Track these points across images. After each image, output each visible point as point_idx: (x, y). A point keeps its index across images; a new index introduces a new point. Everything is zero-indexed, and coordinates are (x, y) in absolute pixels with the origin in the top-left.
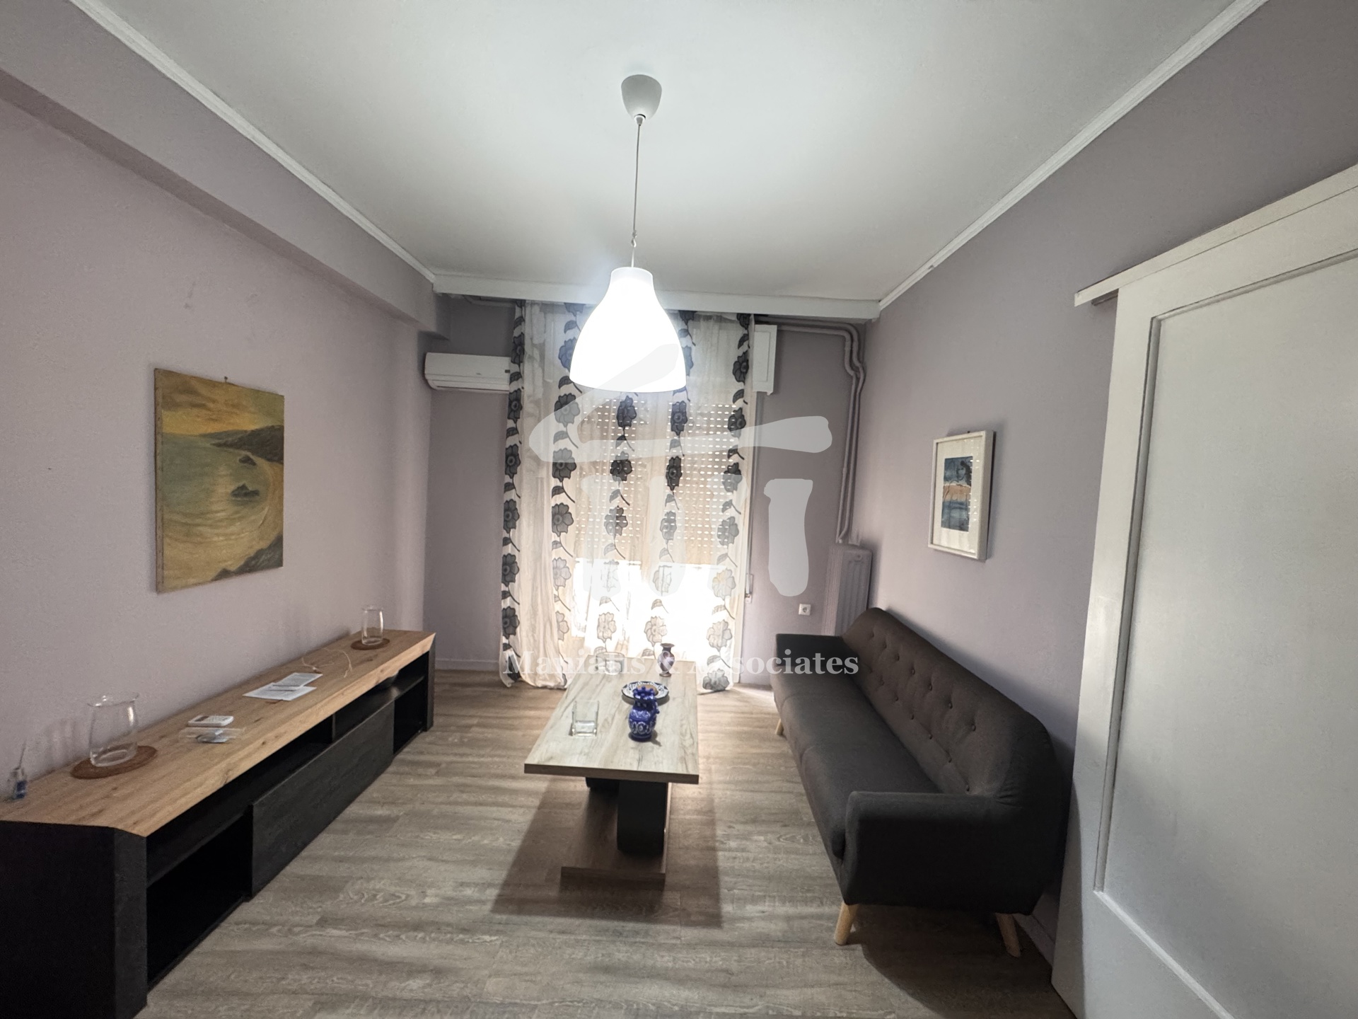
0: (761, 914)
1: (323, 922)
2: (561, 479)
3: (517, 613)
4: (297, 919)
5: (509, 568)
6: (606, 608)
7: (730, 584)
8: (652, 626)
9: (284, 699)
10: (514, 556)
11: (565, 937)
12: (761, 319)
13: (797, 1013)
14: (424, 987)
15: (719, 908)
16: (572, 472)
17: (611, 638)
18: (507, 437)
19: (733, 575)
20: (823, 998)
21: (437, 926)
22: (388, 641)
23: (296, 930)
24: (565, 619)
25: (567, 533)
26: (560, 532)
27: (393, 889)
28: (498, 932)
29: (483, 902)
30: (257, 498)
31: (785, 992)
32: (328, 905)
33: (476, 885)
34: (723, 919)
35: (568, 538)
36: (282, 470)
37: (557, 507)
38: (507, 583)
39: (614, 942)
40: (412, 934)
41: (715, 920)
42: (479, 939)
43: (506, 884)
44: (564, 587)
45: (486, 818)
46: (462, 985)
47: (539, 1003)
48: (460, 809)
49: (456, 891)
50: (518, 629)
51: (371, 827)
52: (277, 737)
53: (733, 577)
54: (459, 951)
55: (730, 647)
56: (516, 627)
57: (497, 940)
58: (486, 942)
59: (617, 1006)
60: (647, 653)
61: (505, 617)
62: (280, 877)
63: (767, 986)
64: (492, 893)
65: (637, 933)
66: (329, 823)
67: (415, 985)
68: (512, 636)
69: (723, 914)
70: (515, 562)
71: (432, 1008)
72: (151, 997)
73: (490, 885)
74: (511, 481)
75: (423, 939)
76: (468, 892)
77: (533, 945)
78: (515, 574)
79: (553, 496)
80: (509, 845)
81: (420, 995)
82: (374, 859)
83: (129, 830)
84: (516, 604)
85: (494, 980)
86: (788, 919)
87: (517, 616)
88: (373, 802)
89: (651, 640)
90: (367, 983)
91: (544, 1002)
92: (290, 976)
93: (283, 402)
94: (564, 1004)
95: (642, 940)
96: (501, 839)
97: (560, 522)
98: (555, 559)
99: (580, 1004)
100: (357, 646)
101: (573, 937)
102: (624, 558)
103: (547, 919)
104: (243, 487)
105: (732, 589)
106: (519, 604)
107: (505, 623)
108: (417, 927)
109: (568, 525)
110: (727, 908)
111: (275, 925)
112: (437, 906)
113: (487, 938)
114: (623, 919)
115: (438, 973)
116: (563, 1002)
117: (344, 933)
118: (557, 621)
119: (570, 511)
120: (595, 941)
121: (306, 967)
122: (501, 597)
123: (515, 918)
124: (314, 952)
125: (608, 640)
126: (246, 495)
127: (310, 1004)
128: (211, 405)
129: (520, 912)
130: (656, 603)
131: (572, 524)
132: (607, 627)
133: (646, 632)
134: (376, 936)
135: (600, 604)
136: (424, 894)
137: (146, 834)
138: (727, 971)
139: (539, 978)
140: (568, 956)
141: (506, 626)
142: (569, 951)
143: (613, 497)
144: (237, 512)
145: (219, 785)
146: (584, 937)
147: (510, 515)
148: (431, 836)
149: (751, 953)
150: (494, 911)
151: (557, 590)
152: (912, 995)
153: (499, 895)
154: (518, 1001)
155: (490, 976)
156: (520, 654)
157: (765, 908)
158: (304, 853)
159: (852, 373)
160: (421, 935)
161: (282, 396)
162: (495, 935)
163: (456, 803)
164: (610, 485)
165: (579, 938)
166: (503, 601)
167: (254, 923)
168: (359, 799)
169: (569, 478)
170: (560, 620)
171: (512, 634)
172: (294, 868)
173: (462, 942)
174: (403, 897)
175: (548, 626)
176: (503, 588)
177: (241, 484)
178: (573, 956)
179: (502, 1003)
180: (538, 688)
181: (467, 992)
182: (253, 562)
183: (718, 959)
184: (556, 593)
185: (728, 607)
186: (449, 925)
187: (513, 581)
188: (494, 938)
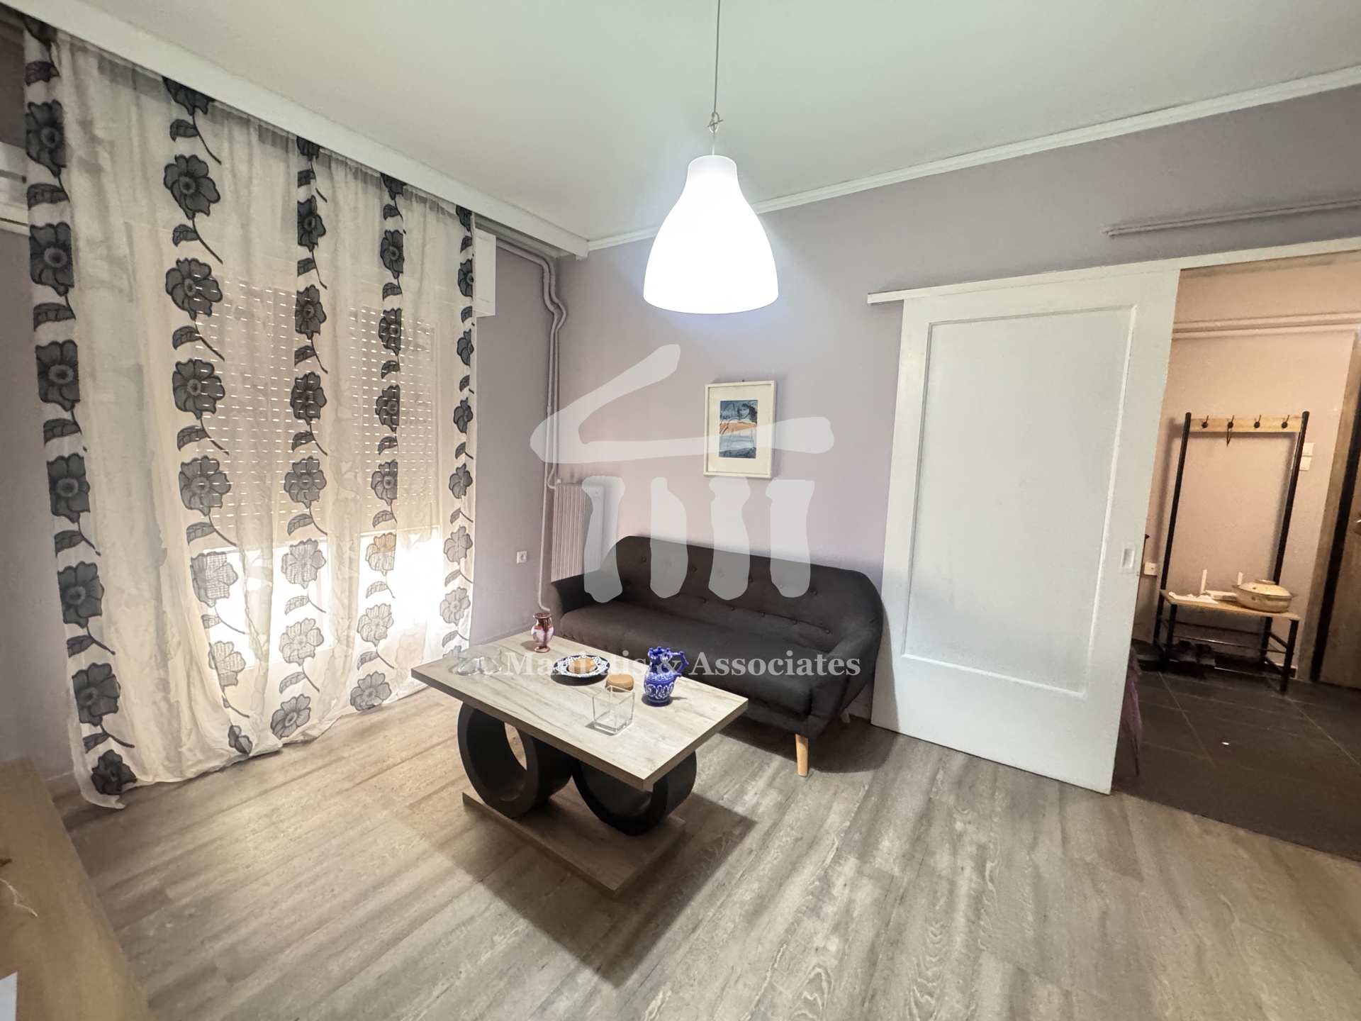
0: (758, 796)
2: (196, 412)
3: (114, 672)
5: (82, 592)
6: (299, 614)
7: (464, 545)
10: (94, 565)
11: (701, 929)
12: (487, 224)
13: (848, 824)
15: (736, 814)
16: (218, 402)
18: (43, 323)
19: (467, 532)
20: (842, 807)
25: (220, 507)
26: (205, 507)
28: (654, 990)
31: (829, 821)
33: (558, 991)
34: (749, 817)
37: (196, 464)
38: (82, 621)
39: (729, 895)
41: (746, 824)
42: (651, 1013)
44: (228, 597)
45: (437, 943)
47: (768, 979)
50: (121, 700)
53: (468, 535)
55: (467, 616)
56: (116, 698)
57: (664, 994)
58: (659, 1008)
59: (798, 921)
60: (367, 658)
61: (86, 685)
63: (821, 826)
68: (106, 717)
69: (744, 814)
70: (96, 577)
73: (572, 975)
74: (66, 415)
77: (694, 961)
79: (182, 444)
80: (516, 933)
84: (110, 654)
86: (770, 785)
87: (114, 676)
91: (769, 974)
94: (778, 959)
95: (740, 874)
97: (206, 489)
98: (201, 555)
99: (785, 946)
102: (326, 534)
103: (669, 934)
105: (467, 549)
106: (113, 653)
107: (87, 698)
109: (221, 495)
110: (740, 809)
113: (654, 1004)
114: (707, 877)
116: (776, 960)
119: (221, 469)
120: (720, 907)
122: (69, 651)
123: (645, 966)
125: (307, 660)
130: (373, 588)
131: (229, 491)
132: (304, 640)
135: (288, 610)
138: (797, 840)
139: (739, 970)
140: (726, 936)
141: (90, 703)
142: (720, 932)
143: (298, 444)
146: (711, 914)
147: (71, 485)
149: (790, 818)
150: (616, 984)
151: (206, 607)
152: (856, 771)
153: (597, 971)
154: (757, 998)
156: (129, 742)
157: (753, 792)
159: (551, 308)
162: (657, 994)
164: (293, 423)
166: (75, 658)
169: (214, 412)
171: (106, 714)
175: (194, 674)
176: (73, 632)
178: (729, 932)
179: (752, 1014)
180: (190, 780)
183: (784, 839)
184: (211, 612)
185: (463, 571)
187: (98, 613)
188: (661, 995)
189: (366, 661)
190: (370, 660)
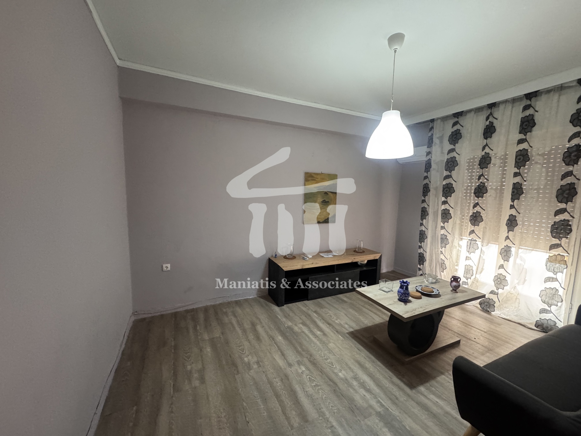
1: (315, 312)
2: (446, 197)
3: (425, 256)
4: (312, 308)
5: (422, 236)
6: (469, 262)
7: (562, 265)
8: (498, 278)
9: (324, 256)
10: (425, 231)
11: (358, 350)
14: (320, 334)
15: (418, 386)
16: (452, 194)
17: (470, 278)
18: (424, 180)
19: (565, 259)
21: (333, 327)
22: (364, 252)
23: (310, 310)
24: (445, 263)
25: (448, 223)
26: (444, 222)
27: (332, 314)
28: (343, 337)
29: (347, 330)
30: (328, 203)
31: (411, 421)
32: (318, 310)
33: (349, 326)
34: (416, 389)
35: (449, 225)
36: (336, 196)
37: (443, 210)
38: (421, 242)
39: (369, 362)
40: (327, 324)
41: (411, 386)
42: (338, 335)
43: (357, 331)
44: (445, 248)
45: (369, 315)
46: (326, 339)
48: (364, 309)
49: (344, 324)
50: (425, 263)
51: (340, 301)
52: (316, 263)
53: (566, 261)
54: (332, 334)
55: (561, 307)
56: (424, 262)
59: (353, 372)
61: (419, 256)
62: (316, 300)
63: (406, 413)
64: (351, 330)
65: (379, 366)
66: (333, 295)
67: (319, 333)
68: (421, 265)
69: (418, 388)
70: (424, 234)
71: (317, 338)
72: (285, 305)
73: (353, 328)
74: (424, 199)
75: (328, 327)
76: (346, 326)
77: (348, 346)
78: (425, 239)
79: (442, 205)
80: (368, 324)
81: (317, 335)
82: (335, 307)
83: (282, 268)
85: (333, 344)
86: (447, 412)
88: (346, 296)
89: (496, 286)
90: (311, 326)
92: (302, 316)
93: (337, 176)
95: (379, 369)
96: (367, 321)
97: (445, 217)
98: (441, 234)
99: (345, 364)
100: (355, 251)
101: (360, 352)
102: (480, 238)
103: (358, 344)
104: (325, 200)
105: (564, 268)
106: (426, 252)
107: (419, 259)
108: (329, 324)
109: (449, 219)
110: (422, 389)
111: (308, 307)
112: (338, 324)
113: (340, 336)
114: (379, 360)
115: (325, 334)
117: (316, 316)
118: (441, 263)
119: (450, 212)
120: (365, 357)
121: (306, 316)
122: (418, 248)
123: (350, 338)
124: (309, 316)
125: (469, 279)
126: (325, 202)
127: (301, 322)
128: (317, 179)
129: (353, 338)
130: (502, 267)
131: (451, 218)
133: (494, 282)
134: (321, 320)
135: (466, 260)
136: (337, 320)
137: (285, 270)
138: (397, 398)
139: (342, 352)
141: (419, 260)
142: (356, 354)
143: (475, 206)
144: (323, 207)
145: (301, 268)
146: (363, 354)
147: (424, 213)
148: (351, 310)
149: (413, 404)
150: (347, 333)
151: (442, 249)
153: (353, 332)
155: (333, 343)
157: (440, 402)
158: (323, 298)
160: (328, 326)
161: (337, 175)
163: (365, 307)
164: (474, 199)
165: (361, 353)
166: (419, 249)
167: (305, 304)
168: (343, 294)
169: (451, 197)
170: (442, 263)
171: (422, 264)
172: (319, 300)
173: (335, 333)
174: (332, 317)
176: (420, 244)
177: (324, 199)
181: (326, 341)
182: (327, 221)
183: (398, 393)
184: (441, 250)
185: (559, 280)
186: (335, 328)
187: (424, 242)
188: (341, 338)
189: (492, 294)
190: (494, 294)
